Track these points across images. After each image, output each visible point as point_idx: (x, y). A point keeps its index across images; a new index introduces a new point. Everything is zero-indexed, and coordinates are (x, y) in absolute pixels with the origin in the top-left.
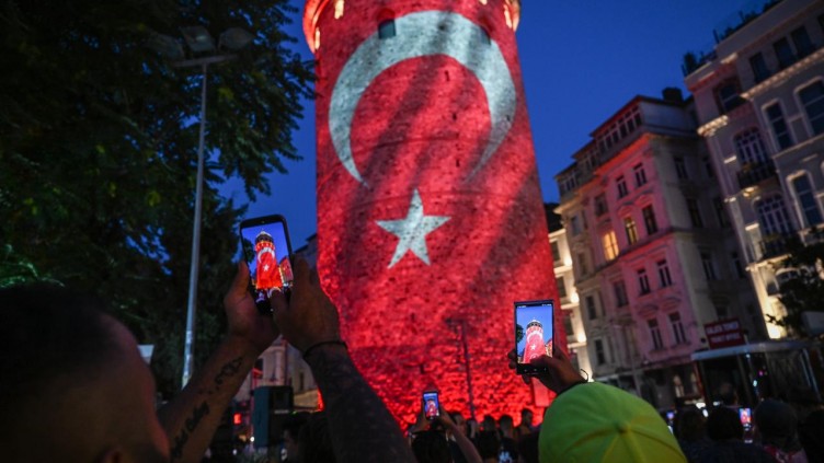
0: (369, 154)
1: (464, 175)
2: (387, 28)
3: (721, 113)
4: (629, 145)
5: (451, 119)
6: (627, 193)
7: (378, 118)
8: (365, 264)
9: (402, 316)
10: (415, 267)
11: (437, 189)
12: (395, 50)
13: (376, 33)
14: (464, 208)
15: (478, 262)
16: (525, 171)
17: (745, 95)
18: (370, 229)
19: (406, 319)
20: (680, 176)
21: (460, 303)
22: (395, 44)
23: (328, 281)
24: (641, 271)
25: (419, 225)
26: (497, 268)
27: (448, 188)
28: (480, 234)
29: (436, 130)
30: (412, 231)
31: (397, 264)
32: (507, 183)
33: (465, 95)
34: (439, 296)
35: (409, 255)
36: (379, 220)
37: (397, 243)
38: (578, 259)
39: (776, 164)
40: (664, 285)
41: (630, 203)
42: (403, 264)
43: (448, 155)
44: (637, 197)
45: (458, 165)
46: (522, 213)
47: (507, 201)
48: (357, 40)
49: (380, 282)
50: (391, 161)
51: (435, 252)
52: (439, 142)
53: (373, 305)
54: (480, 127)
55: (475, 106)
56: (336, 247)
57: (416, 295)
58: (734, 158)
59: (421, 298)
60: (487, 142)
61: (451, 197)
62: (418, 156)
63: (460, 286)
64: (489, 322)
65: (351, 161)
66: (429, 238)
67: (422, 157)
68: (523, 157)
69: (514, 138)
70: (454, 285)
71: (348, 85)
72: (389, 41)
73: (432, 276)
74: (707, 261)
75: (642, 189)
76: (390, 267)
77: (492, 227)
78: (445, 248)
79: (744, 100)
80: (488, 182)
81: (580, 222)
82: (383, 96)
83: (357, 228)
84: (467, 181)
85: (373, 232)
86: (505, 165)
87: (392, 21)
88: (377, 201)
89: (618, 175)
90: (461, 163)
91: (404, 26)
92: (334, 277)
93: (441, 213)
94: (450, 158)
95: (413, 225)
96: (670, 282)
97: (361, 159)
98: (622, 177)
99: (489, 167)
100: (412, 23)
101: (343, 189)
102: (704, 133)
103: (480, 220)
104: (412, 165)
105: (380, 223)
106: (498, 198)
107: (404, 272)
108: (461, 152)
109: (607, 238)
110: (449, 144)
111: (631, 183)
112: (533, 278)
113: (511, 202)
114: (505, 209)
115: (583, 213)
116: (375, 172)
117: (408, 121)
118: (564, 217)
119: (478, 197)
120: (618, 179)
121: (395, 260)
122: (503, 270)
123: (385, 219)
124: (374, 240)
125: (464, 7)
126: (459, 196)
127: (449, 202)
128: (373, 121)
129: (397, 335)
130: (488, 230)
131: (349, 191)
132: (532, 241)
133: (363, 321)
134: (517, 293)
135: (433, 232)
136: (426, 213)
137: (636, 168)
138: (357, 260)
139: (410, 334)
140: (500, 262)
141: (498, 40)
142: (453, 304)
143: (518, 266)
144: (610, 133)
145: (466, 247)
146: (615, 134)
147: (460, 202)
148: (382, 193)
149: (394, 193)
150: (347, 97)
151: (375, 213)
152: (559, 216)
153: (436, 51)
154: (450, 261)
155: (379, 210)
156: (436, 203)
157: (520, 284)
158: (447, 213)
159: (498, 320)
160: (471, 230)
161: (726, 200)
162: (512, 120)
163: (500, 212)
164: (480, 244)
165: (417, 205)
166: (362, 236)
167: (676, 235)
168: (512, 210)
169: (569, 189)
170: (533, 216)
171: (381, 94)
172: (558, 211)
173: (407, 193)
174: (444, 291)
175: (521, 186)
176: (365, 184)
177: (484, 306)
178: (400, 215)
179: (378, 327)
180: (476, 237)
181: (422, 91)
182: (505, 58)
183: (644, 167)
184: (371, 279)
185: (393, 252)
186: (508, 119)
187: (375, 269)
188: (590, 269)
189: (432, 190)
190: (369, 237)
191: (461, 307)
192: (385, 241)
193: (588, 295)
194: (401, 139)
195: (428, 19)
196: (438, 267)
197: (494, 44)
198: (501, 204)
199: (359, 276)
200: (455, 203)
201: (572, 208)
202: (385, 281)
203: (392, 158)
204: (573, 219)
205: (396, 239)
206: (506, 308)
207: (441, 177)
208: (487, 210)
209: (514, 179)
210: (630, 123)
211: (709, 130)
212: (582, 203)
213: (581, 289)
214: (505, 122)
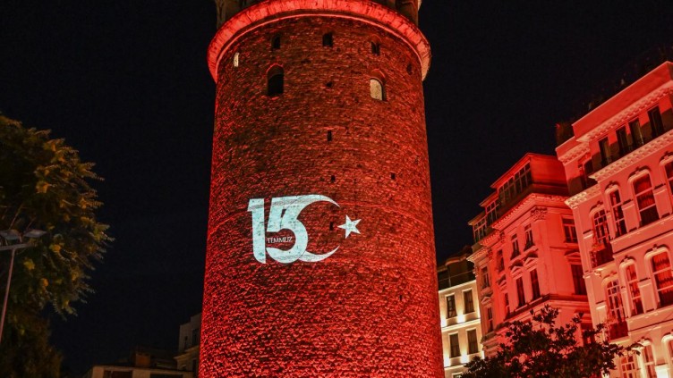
1: (336, 238)
5: (328, 180)
6: (518, 253)
14: (332, 272)
17: (594, 177)
20: (567, 240)
22: (282, 102)
27: (319, 251)
29: (313, 192)
39: (614, 249)
43: (322, 218)
45: (331, 228)
54: (359, 187)
58: (591, 235)
60: (365, 203)
69: (398, 197)
72: (276, 99)
75: (529, 251)
79: (594, 182)
81: (489, 274)
87: (281, 78)
89: (512, 233)
90: (334, 225)
91: (291, 84)
94: (325, 220)
98: (516, 235)
102: (570, 205)
111: (522, 243)
118: (476, 266)
119: (349, 261)
120: (513, 238)
126: (328, 260)
137: (526, 228)
146: (512, 189)
147: (330, 266)
161: (584, 277)
169: (481, 236)
172: (471, 259)
183: (532, 228)
186: (393, 177)
188: (495, 327)
195: (316, 77)
198: (373, 267)
204: (484, 270)
207: (313, 240)
209: (392, 241)
210: (523, 180)
211: (573, 203)
212: (487, 256)
213: (487, 347)
214: (389, 181)
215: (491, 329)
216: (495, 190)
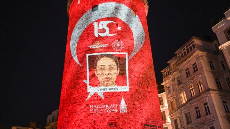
0: (83, 53)
1: (121, 63)
2: (96, 8)
3: (228, 40)
4: (190, 56)
6: (190, 75)
7: (88, 40)
9: (90, 122)
10: (98, 100)
12: (97, 15)
13: (91, 9)
14: (121, 76)
16: (148, 64)
18: (80, 83)
19: (92, 123)
20: (212, 69)
21: (116, 117)
22: (97, 13)
24: (197, 108)
26: (134, 102)
31: (90, 98)
32: (140, 67)
38: (171, 104)
40: (207, 114)
41: (191, 79)
42: (93, 98)
45: (119, 59)
48: (84, 12)
49: (82, 106)
52: (112, 50)
53: (78, 116)
54: (129, 45)
55: (128, 37)
56: (67, 91)
59: (99, 114)
60: (132, 51)
64: (129, 126)
65: (76, 56)
68: (147, 59)
69: (144, 51)
71: (79, 28)
72: (95, 12)
74: (225, 104)
75: (196, 73)
76: (87, 99)
77: (132, 85)
80: (131, 66)
81: (171, 88)
83: (75, 83)
84: (122, 65)
85: (81, 85)
86: (139, 60)
87: (97, 6)
88: (84, 72)
89: (186, 68)
91: (101, 7)
96: (210, 113)
97: (80, 55)
98: (188, 69)
99: (132, 60)
100: (105, 6)
101: (72, 68)
102: (222, 48)
106: (135, 73)
107: (93, 102)
109: (182, 94)
111: (191, 71)
112: (150, 108)
113: (141, 75)
114: (138, 78)
115: (173, 84)
118: (165, 87)
120: (186, 70)
121: (89, 96)
122: (136, 103)
124: (82, 88)
125: (125, 2)
128: (86, 41)
131: (74, 68)
132: (150, 92)
133: (73, 123)
137: (193, 65)
138: (74, 96)
140: (135, 100)
141: (138, 15)
142: (113, 117)
143: (143, 102)
144: (183, 52)
146: (185, 52)
150: (77, 32)
153: (113, 16)
154: (113, 98)
157: (144, 110)
159: (133, 125)
162: (143, 44)
163: (136, 79)
166: (77, 86)
167: (211, 92)
168: (141, 79)
169: (167, 76)
170: (150, 82)
171: (90, 31)
172: (163, 84)
175: (146, 69)
176: (81, 65)
177: (127, 118)
182: (141, 22)
183: (197, 64)
184: (79, 105)
187: (81, 100)
188: (176, 108)
190: (80, 87)
193: (175, 119)
195: (111, 5)
196: (108, 100)
197: (137, 16)
198: (137, 75)
199: (74, 103)
201: (168, 83)
202: (84, 105)
204: (169, 87)
206: (137, 120)
209: (143, 66)
210: (190, 47)
212: (172, 80)
213: (172, 117)
214: (140, 44)
215: (173, 109)
216: (176, 54)
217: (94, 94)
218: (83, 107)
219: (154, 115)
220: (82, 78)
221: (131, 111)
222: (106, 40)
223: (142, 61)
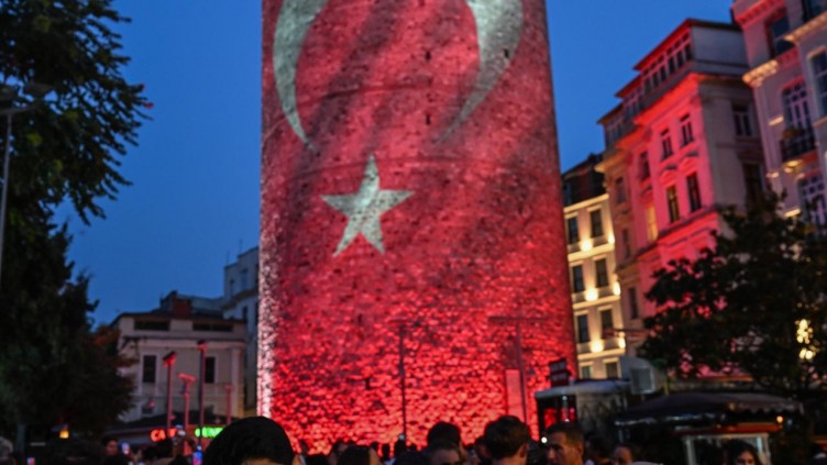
0: (316, 106)
1: (436, 135)
3: (772, 56)
5: (422, 59)
6: (671, 153)
7: (329, 57)
8: (307, 250)
9: (347, 318)
10: (365, 255)
11: (399, 155)
14: (431, 181)
15: (447, 251)
16: (526, 125)
17: (789, 38)
18: (315, 206)
19: (352, 321)
21: (419, 303)
23: (268, 268)
25: (373, 202)
26: (472, 258)
27: (413, 153)
28: (453, 214)
29: (402, 75)
30: (364, 210)
31: (344, 252)
32: (496, 144)
33: (445, 24)
34: (393, 293)
35: (359, 241)
36: (325, 194)
37: (346, 225)
38: (623, 236)
39: (817, 134)
41: (673, 168)
42: (352, 252)
43: (415, 109)
44: (681, 160)
45: (428, 122)
46: (515, 184)
47: (494, 169)
49: (324, 274)
50: (342, 117)
51: (392, 238)
52: (405, 92)
53: (315, 303)
54: (463, 68)
55: (457, 39)
56: (277, 226)
57: (365, 291)
58: (780, 119)
59: (371, 294)
60: (471, 89)
61: (417, 165)
62: (376, 111)
63: (420, 282)
64: (456, 327)
65: (296, 115)
66: (384, 220)
67: (382, 112)
68: (524, 106)
69: (514, 81)
70: (413, 279)
71: (296, 10)
73: (386, 268)
75: (687, 149)
76: (335, 255)
77: (468, 205)
78: (404, 232)
79: (790, 45)
80: (467, 144)
81: (625, 186)
82: (337, 28)
83: (300, 204)
84: (438, 143)
85: (317, 210)
86: (494, 119)
88: (324, 169)
89: (662, 128)
90: (432, 119)
92: (274, 264)
93: (403, 187)
94: (419, 112)
95: (366, 202)
97: (308, 112)
98: (667, 131)
99: (471, 124)
101: (286, 151)
102: (750, 81)
103: (453, 194)
104: (369, 121)
105: (326, 199)
106: (480, 166)
107: (352, 263)
108: (433, 104)
110: (417, 94)
111: (676, 138)
112: (523, 270)
113: (499, 170)
114: (489, 180)
115: (627, 173)
116: (323, 130)
117: (366, 62)
118: (607, 177)
119: (453, 165)
120: (663, 134)
121: (341, 246)
122: (479, 260)
123: (332, 194)
124: (319, 220)
126: (426, 164)
127: (413, 171)
128: (323, 62)
129: (341, 342)
130: (462, 208)
131: (292, 155)
132: (526, 222)
133: (302, 321)
134: (497, 291)
135: (389, 212)
136: (383, 186)
137: (682, 119)
138: (299, 244)
139: (356, 339)
140: (475, 251)
142: (411, 304)
143: (499, 257)
144: (658, 68)
145: (431, 231)
146: (662, 69)
147: (428, 171)
148: (330, 160)
149: (345, 160)
150: (293, 26)
151: (321, 185)
152: (601, 177)
154: (410, 249)
155: (325, 180)
156: (397, 174)
157: (502, 278)
158: (410, 186)
159: (467, 324)
160: (441, 209)
161: (768, 175)
162: (512, 55)
163: (483, 184)
164: (450, 227)
165: (373, 176)
166: (305, 214)
168: (499, 181)
169: (615, 138)
170: (532, 187)
171: (334, 24)
172: (600, 168)
173: (359, 159)
174: (400, 288)
175: (516, 147)
176: (311, 146)
178: (351, 188)
179: (319, 330)
180: (445, 219)
181: (386, 21)
183: (691, 119)
184: (312, 269)
185: (339, 236)
186: (507, 54)
187: (319, 257)
188: (634, 251)
189: (393, 156)
190: (312, 216)
191: (420, 308)
192: (331, 222)
193: (630, 286)
194: (356, 87)
196: (394, 256)
198: (484, 173)
199: (300, 265)
200: (421, 173)
201: (616, 166)
202: (330, 273)
203: (344, 112)
204: (619, 180)
205: (344, 220)
207: (404, 139)
208: (463, 182)
209: (507, 138)
210: (679, 55)
211: (755, 78)
212: (623, 162)
213: (624, 278)
214: (501, 60)
215: (628, 255)
217: (357, 240)
218: (326, 278)
219: (534, 290)
220: (319, 190)
221: (462, 286)
222: (387, 59)
223: (505, 118)
